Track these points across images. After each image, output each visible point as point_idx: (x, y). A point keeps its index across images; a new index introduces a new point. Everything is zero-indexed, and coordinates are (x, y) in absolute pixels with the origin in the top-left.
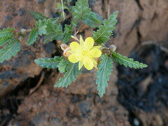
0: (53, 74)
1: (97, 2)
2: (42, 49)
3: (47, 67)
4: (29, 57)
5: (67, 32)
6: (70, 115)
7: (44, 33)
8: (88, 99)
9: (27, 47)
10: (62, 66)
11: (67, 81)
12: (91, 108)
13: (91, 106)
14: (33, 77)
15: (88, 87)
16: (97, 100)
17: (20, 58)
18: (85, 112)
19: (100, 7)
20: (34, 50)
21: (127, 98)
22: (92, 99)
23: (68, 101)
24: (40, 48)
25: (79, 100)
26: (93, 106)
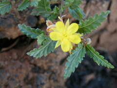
0: (25, 43)
1: (82, 2)
2: (25, 19)
3: (27, 34)
4: (13, 21)
5: (55, 13)
6: (27, 81)
7: (35, 5)
8: (46, 74)
9: (14, 13)
10: (41, 39)
11: (39, 53)
12: (45, 82)
13: (46, 80)
14: (9, 38)
15: (49, 64)
16: (52, 77)
17: (5, 19)
18: (39, 84)
19: (83, 6)
20: (19, 17)
21: (72, 83)
22: (48, 75)
23: (30, 69)
24: (24, 18)
25: (38, 72)
26: (48, 81)
